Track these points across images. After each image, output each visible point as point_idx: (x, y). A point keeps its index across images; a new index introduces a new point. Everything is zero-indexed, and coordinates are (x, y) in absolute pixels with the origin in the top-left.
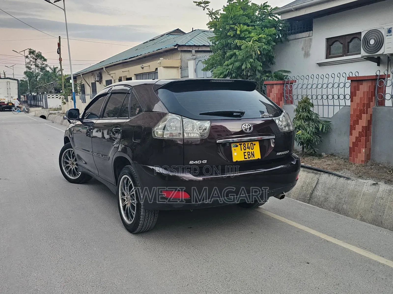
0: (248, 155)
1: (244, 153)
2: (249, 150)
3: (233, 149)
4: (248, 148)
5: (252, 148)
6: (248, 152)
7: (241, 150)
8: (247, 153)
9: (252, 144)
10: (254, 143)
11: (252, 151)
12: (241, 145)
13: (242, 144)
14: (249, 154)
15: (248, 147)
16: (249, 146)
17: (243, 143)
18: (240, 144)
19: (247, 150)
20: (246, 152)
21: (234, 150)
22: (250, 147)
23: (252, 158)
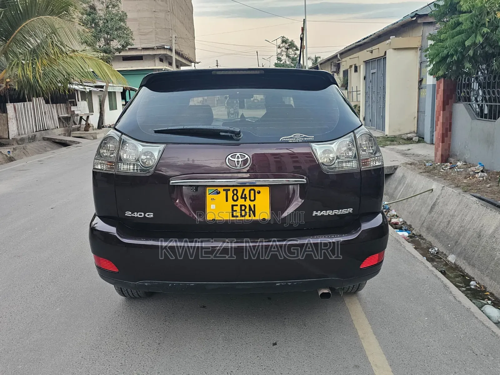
0: (241, 210)
1: (233, 206)
2: (245, 201)
3: (209, 197)
4: (242, 198)
5: (252, 198)
6: (241, 206)
7: (227, 201)
8: (239, 206)
9: (252, 192)
10: (257, 189)
11: (252, 204)
12: (227, 191)
13: (229, 190)
14: (243, 208)
15: (243, 196)
16: (245, 195)
17: (232, 189)
18: (224, 190)
19: (241, 202)
20: (237, 205)
21: (212, 199)
22: (248, 196)
23: (250, 216)
